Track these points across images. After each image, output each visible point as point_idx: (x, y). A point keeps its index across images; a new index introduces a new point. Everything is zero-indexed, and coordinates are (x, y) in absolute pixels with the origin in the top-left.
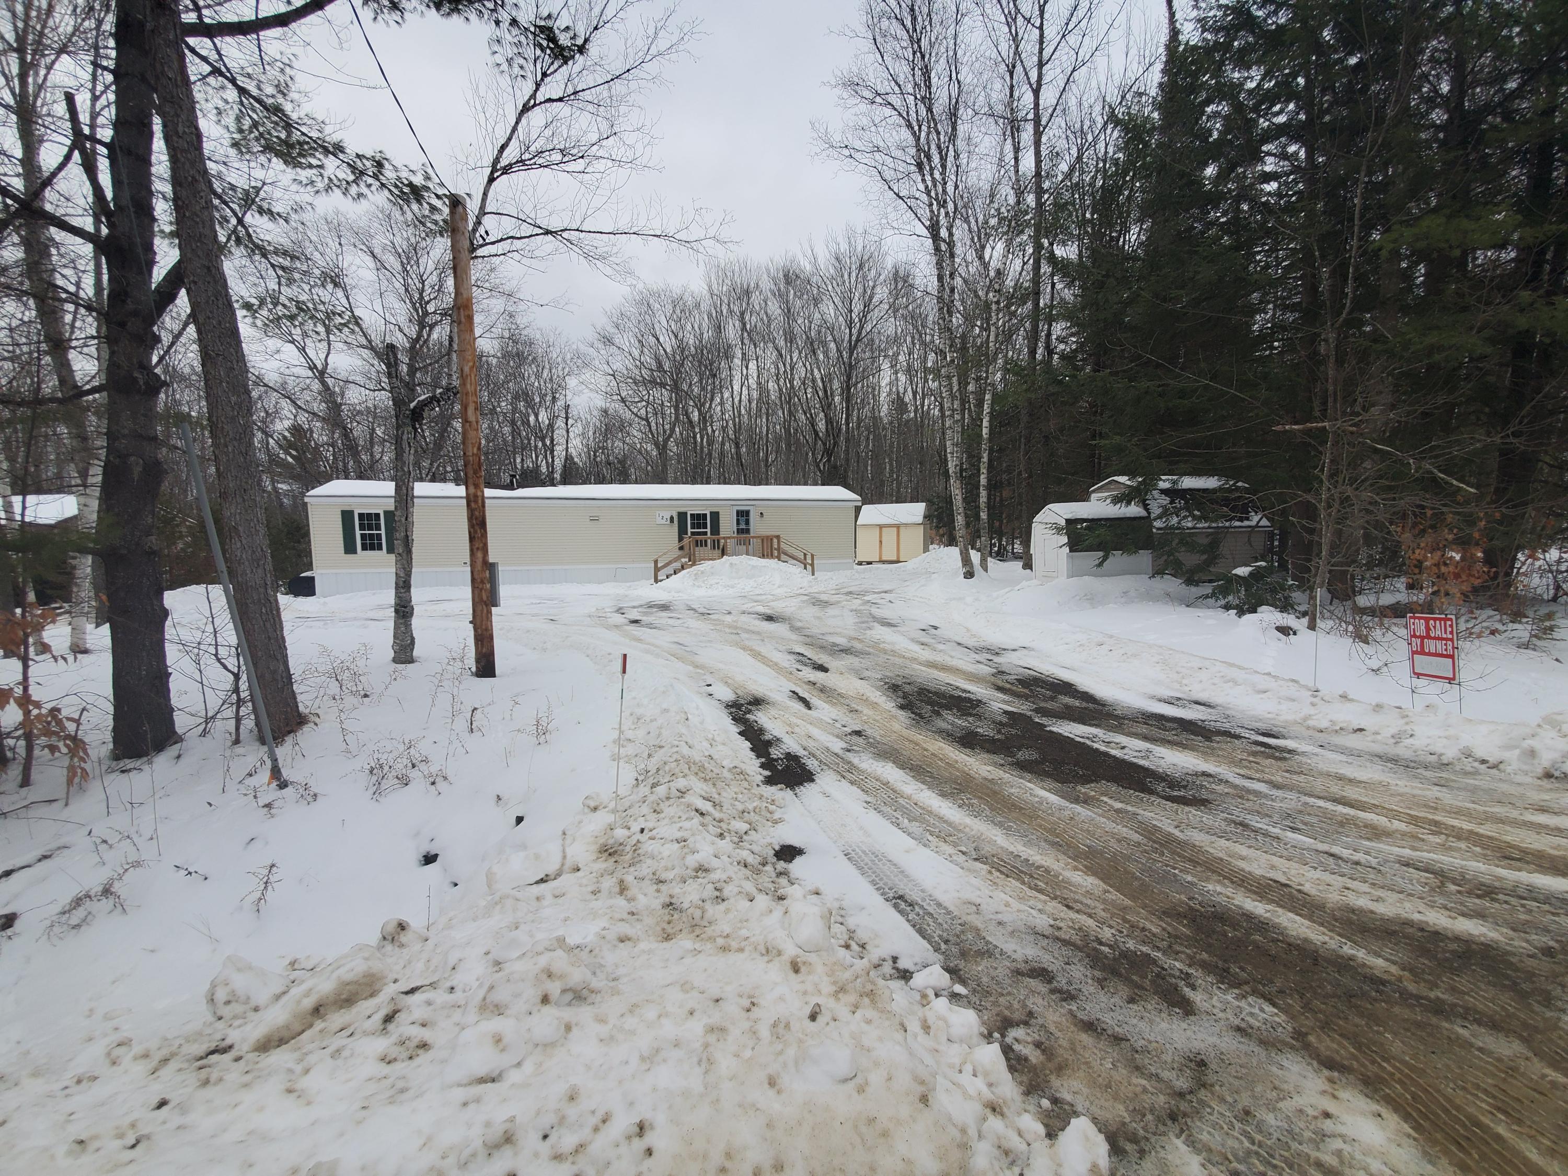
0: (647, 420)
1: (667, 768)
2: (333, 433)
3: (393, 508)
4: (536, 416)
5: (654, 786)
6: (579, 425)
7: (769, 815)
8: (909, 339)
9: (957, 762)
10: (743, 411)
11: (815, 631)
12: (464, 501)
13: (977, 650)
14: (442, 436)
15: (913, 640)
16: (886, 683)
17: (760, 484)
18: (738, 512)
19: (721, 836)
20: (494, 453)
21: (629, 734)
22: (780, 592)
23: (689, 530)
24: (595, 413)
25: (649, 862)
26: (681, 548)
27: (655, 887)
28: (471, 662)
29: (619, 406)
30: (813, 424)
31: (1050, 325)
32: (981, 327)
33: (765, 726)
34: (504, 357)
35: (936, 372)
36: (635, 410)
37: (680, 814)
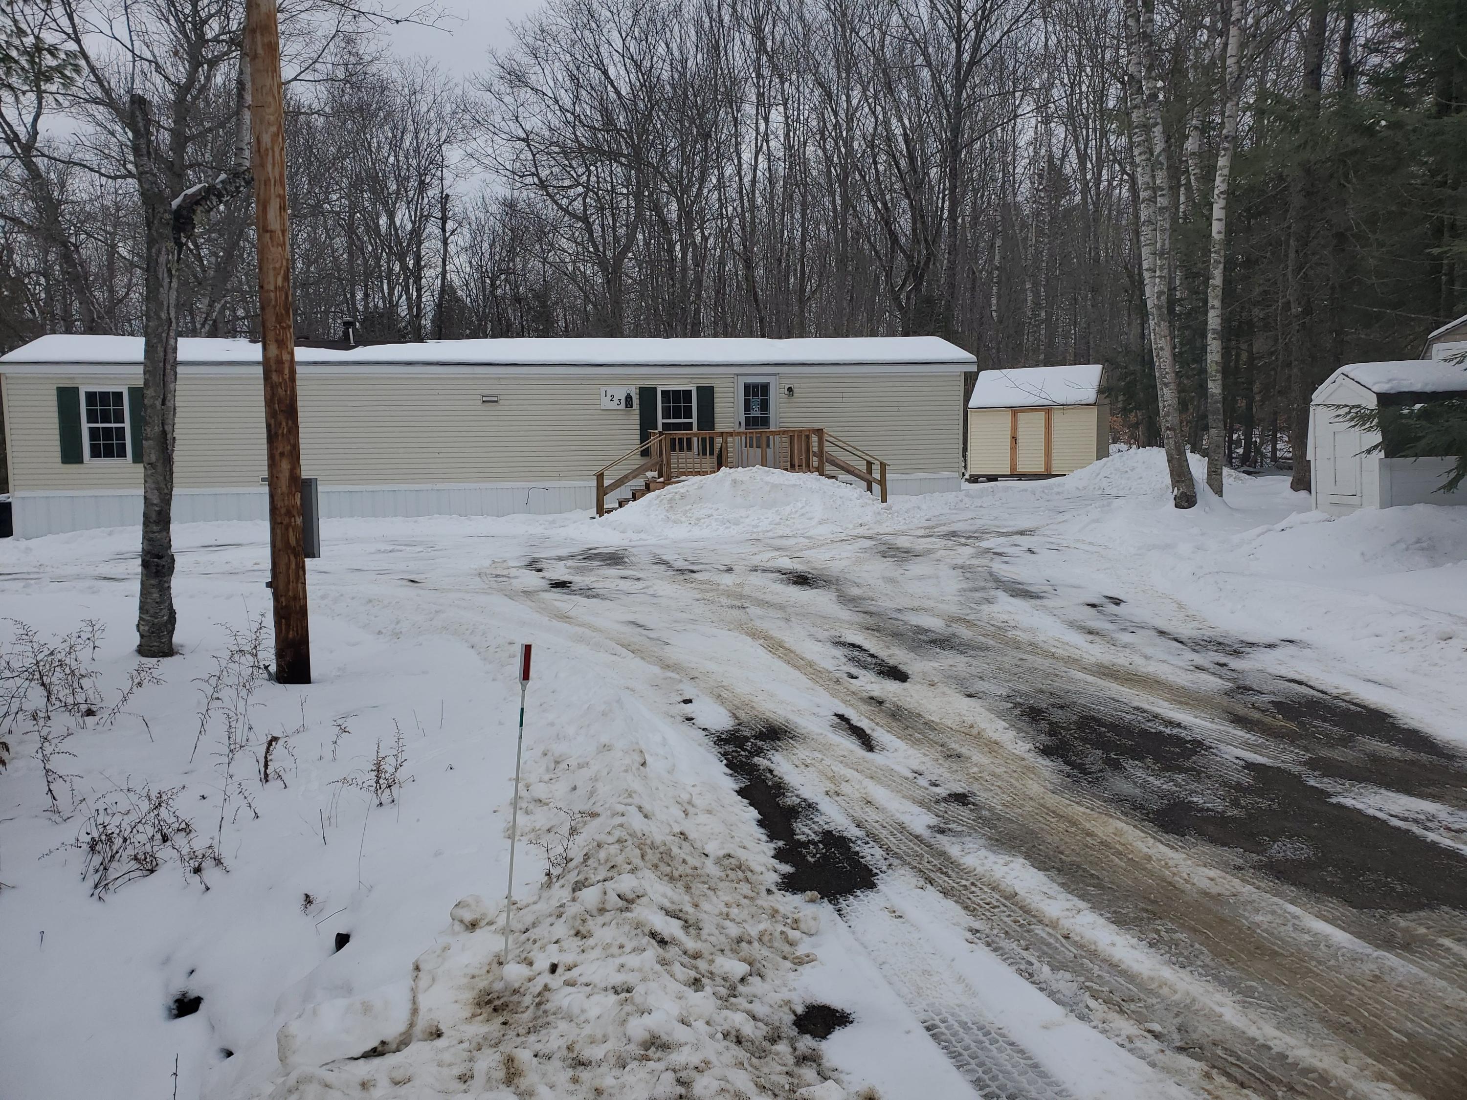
0: (585, 219)
1: (602, 855)
2: (47, 253)
3: (140, 383)
4: (391, 216)
5: (578, 887)
6: (465, 230)
7: (787, 949)
8: (1071, 57)
9: (1149, 858)
10: (759, 200)
11: (886, 604)
12: (260, 370)
13: (1198, 645)
14: (229, 255)
15: (1072, 625)
16: (1017, 705)
17: (789, 335)
18: (747, 387)
19: (696, 984)
20: (317, 283)
21: (540, 791)
22: (823, 531)
23: (660, 421)
24: (494, 208)
25: (563, 1026)
26: (645, 453)
27: (570, 1073)
28: (268, 656)
29: (534, 195)
30: (887, 219)
31: (1350, 21)
32: (1212, 29)
33: (787, 779)
34: (336, 113)
35: (1123, 115)
36: (564, 202)
37: (623, 940)
